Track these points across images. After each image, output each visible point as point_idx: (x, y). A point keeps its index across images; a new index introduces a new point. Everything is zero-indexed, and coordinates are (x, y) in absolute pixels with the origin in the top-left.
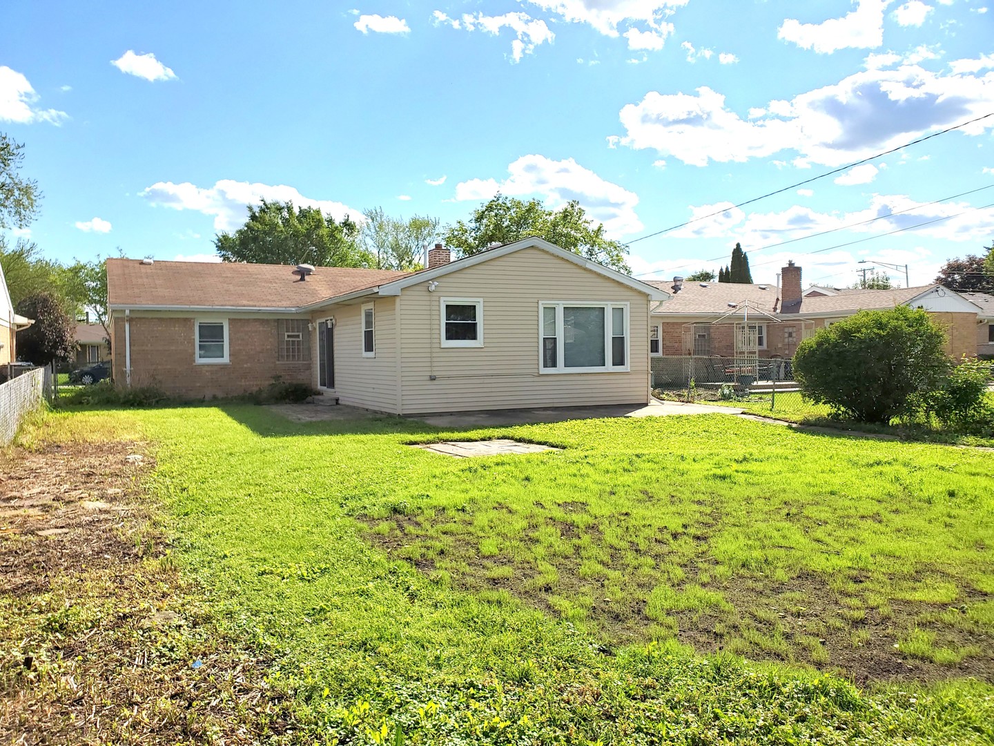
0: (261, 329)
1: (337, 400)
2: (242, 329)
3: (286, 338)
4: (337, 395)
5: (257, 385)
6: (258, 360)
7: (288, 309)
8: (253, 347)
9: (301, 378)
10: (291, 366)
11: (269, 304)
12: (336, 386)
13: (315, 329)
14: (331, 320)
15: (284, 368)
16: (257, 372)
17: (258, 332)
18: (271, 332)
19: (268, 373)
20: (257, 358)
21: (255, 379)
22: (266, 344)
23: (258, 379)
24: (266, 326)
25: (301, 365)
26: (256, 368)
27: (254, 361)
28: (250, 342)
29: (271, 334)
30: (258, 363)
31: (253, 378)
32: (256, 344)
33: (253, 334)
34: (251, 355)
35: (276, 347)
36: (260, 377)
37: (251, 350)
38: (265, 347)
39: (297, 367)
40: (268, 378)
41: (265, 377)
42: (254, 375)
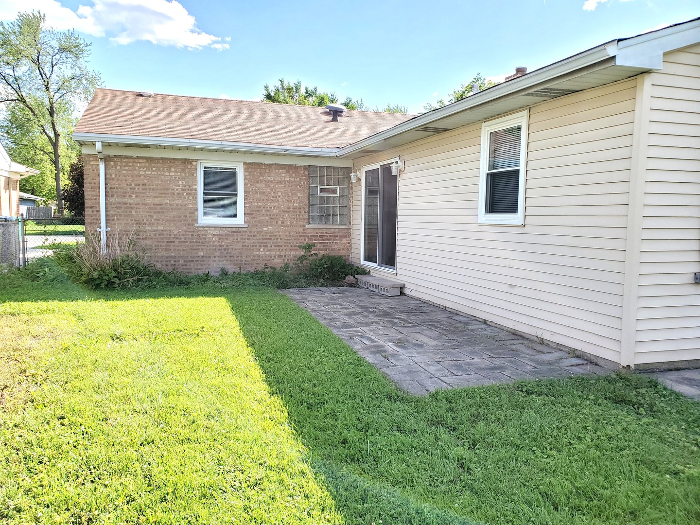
0: (287, 179)
1: (402, 288)
2: (261, 178)
3: (319, 193)
4: (401, 279)
5: (280, 256)
6: (283, 222)
7: (324, 150)
8: (276, 204)
9: (337, 248)
10: (325, 231)
11: (299, 143)
12: (398, 265)
13: (359, 180)
14: (396, 162)
15: (315, 234)
16: (281, 239)
17: (283, 183)
18: (300, 183)
19: (296, 241)
20: (281, 219)
21: (278, 248)
22: (293, 201)
23: (281, 248)
24: (294, 175)
25: (337, 230)
26: (279, 233)
27: (277, 223)
28: (273, 197)
29: (300, 186)
30: (282, 226)
31: (275, 246)
32: (280, 200)
33: (277, 186)
34: (274, 215)
35: (305, 205)
36: (285, 246)
37: (274, 208)
38: (292, 204)
39: (333, 233)
40: (295, 246)
41: (291, 246)
42: (276, 243)
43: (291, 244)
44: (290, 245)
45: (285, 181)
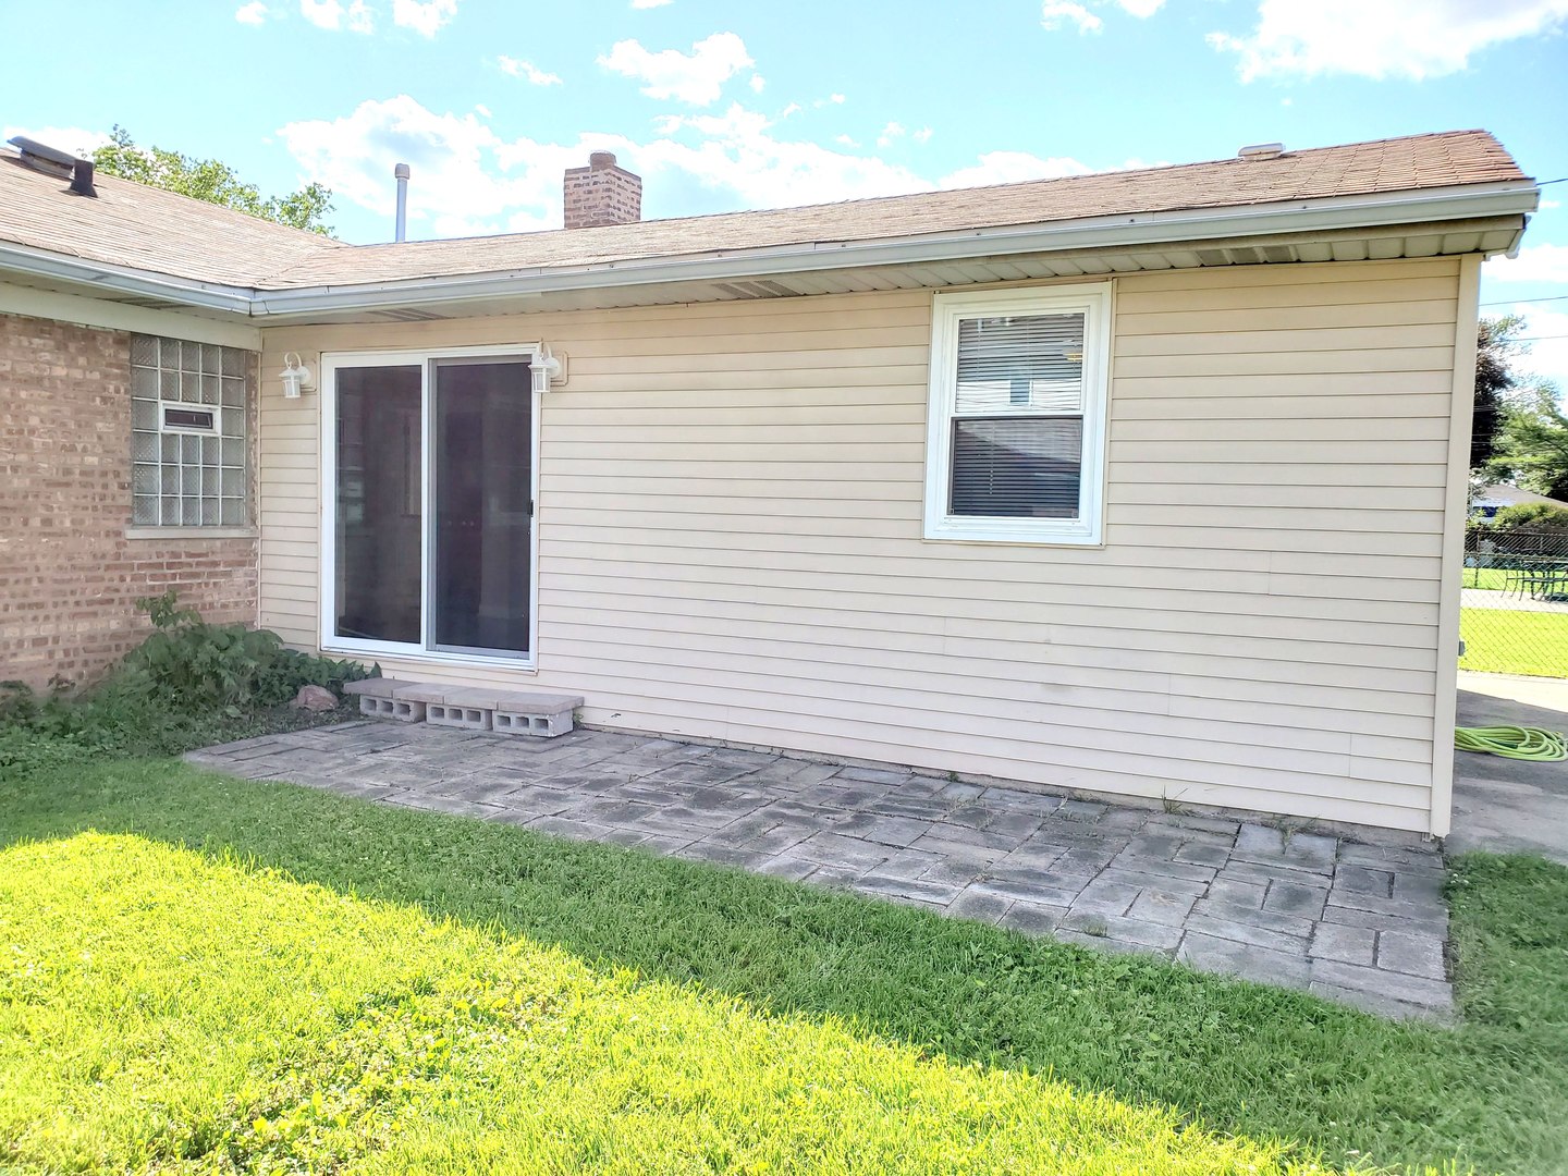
0: (60, 372)
3: (162, 427)
4: (561, 685)
5: (39, 642)
6: (47, 522)
8: (22, 458)
10: (182, 547)
12: (539, 646)
13: (305, 392)
14: (543, 358)
15: (155, 560)
16: (41, 580)
17: (46, 383)
18: (105, 389)
19: (91, 586)
20: (42, 511)
21: (30, 614)
22: (79, 447)
23: (41, 613)
24: (82, 361)
25: (218, 543)
26: (33, 557)
27: (26, 523)
28: (10, 432)
29: (104, 400)
30: (45, 535)
31: (21, 607)
32: (37, 442)
33: (23, 394)
34: (15, 495)
35: (122, 461)
36: (55, 605)
37: (15, 469)
38: (77, 460)
39: (206, 555)
40: (90, 603)
41: (77, 603)
42: (25, 596)
43: (78, 597)
44: (71, 599)
45: (51, 378)
